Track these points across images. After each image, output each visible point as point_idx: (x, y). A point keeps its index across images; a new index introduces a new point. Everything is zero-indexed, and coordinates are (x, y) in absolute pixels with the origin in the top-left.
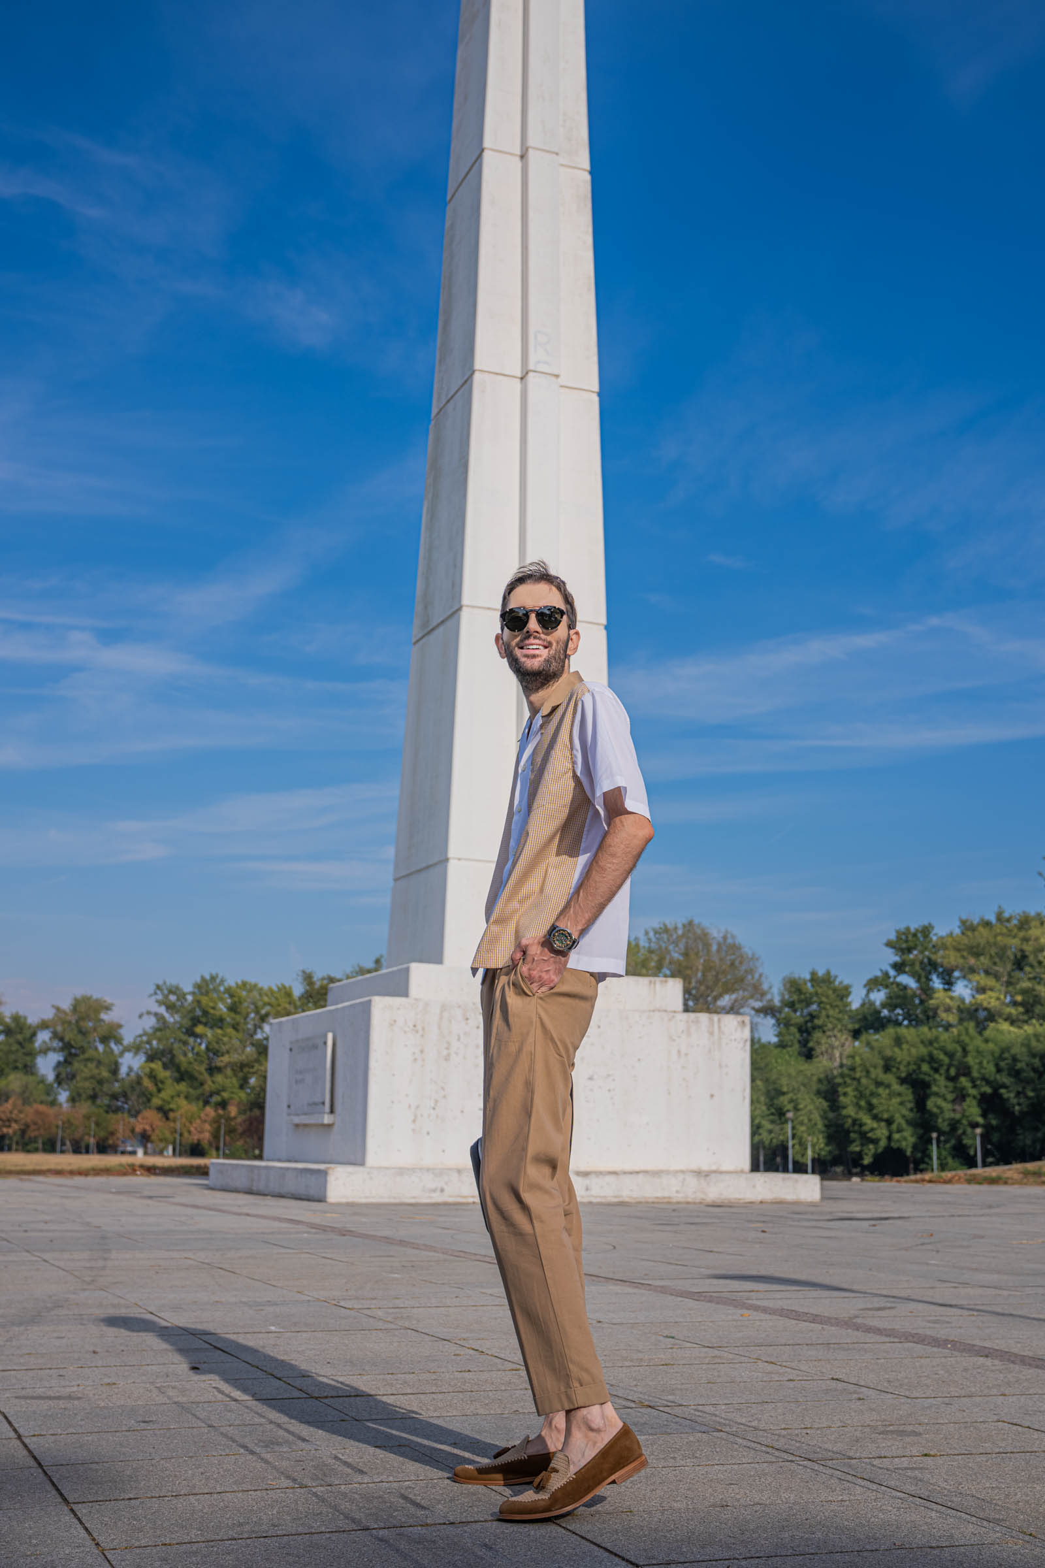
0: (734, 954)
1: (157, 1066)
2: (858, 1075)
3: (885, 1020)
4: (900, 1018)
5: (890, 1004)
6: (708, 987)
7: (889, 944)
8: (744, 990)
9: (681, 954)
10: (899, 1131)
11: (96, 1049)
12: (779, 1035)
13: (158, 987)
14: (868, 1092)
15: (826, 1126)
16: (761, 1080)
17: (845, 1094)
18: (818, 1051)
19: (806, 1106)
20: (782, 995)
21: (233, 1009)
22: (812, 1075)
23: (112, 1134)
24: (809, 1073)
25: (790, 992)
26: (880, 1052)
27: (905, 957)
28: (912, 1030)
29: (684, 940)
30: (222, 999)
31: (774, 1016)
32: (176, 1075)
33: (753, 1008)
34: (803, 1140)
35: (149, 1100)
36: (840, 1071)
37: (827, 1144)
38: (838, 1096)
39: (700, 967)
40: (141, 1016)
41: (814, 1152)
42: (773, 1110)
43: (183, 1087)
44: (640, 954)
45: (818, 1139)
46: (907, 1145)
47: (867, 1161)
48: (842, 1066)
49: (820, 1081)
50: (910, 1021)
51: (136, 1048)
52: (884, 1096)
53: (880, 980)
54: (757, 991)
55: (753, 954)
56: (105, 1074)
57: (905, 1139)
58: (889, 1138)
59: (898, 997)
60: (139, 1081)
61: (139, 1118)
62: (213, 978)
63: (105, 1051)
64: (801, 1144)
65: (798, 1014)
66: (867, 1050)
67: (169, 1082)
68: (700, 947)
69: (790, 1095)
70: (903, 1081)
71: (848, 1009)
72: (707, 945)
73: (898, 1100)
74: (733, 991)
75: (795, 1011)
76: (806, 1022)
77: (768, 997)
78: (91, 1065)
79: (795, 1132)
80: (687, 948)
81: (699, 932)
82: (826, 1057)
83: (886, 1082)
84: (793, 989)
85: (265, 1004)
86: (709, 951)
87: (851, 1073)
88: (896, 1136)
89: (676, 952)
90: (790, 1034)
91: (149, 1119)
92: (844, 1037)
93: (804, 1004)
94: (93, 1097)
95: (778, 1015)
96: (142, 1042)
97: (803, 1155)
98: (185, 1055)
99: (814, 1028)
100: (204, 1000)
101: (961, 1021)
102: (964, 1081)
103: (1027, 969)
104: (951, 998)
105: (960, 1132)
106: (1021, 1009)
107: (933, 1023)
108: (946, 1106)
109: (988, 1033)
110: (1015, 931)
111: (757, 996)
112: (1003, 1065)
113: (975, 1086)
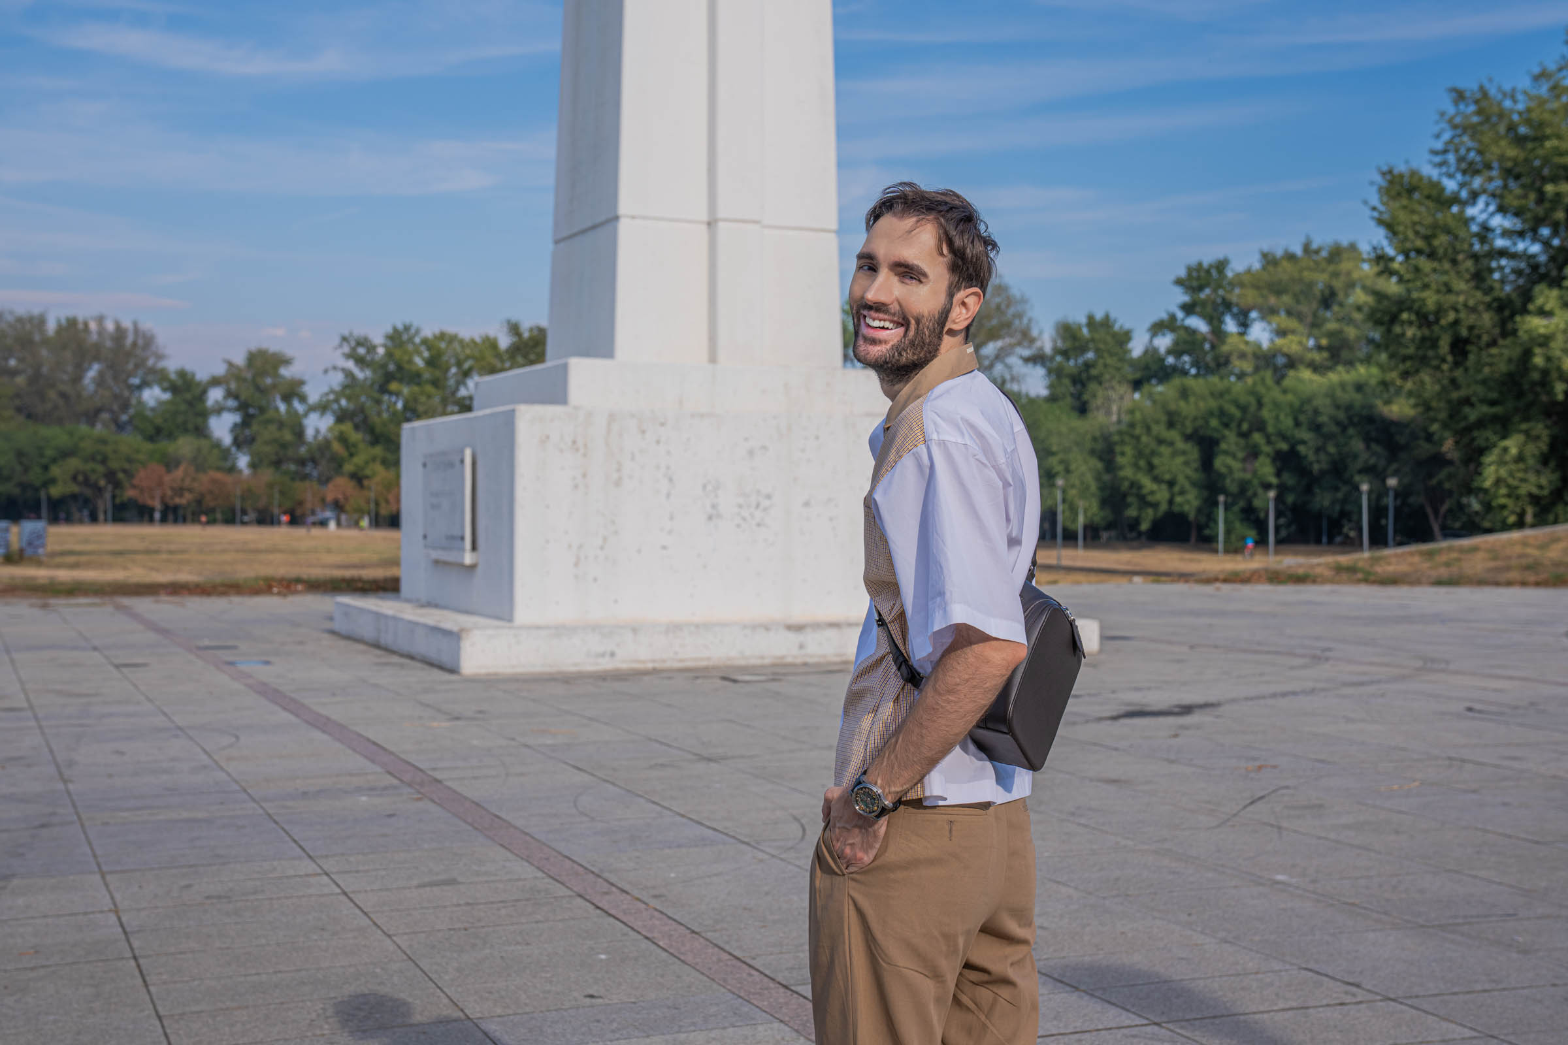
1: (347, 427)
2: (1137, 432)
3: (1169, 370)
4: (1187, 367)
5: (1175, 351)
7: (1179, 282)
8: (1011, 336)
10: (1182, 493)
11: (277, 409)
12: (1051, 387)
13: (344, 339)
14: (1147, 451)
15: (1099, 489)
17: (1123, 454)
18: (1093, 404)
19: (1078, 468)
20: (1055, 341)
21: (431, 363)
22: (1086, 432)
23: (301, 503)
24: (1081, 431)
25: (1064, 339)
26: (1163, 407)
27: (1195, 296)
28: (1201, 381)
30: (419, 354)
31: (1043, 365)
32: (368, 438)
33: (1021, 357)
34: (1074, 505)
35: (340, 466)
36: (1117, 428)
37: (1101, 509)
38: (1115, 456)
40: (326, 371)
41: (1085, 517)
43: (378, 450)
45: (1090, 504)
46: (1190, 509)
47: (1144, 526)
48: (1119, 422)
49: (1094, 439)
50: (1198, 368)
51: (322, 408)
52: (1166, 455)
53: (1166, 323)
54: (1026, 337)
55: (1022, 296)
56: (288, 436)
57: (1188, 502)
58: (1171, 502)
59: (1186, 342)
60: (327, 443)
61: (331, 486)
62: (407, 328)
63: (288, 412)
64: (1071, 509)
65: (1072, 363)
66: (1148, 403)
67: (362, 446)
69: (1060, 456)
70: (1188, 438)
71: (1128, 356)
73: (1182, 459)
74: (998, 337)
75: (1068, 359)
76: (1080, 373)
78: (273, 428)
79: (1064, 496)
82: (1101, 412)
83: (1169, 439)
84: (1066, 335)
85: (468, 358)
87: (1130, 430)
88: (1178, 499)
90: (1062, 386)
91: (340, 486)
92: (1123, 388)
93: (1078, 351)
94: (277, 463)
95: (1048, 364)
96: (328, 401)
97: (1073, 522)
98: (379, 414)
99: (1090, 378)
100: (398, 353)
101: (1257, 369)
102: (1257, 437)
103: (1336, 308)
104: (1247, 343)
105: (1250, 493)
106: (1325, 354)
107: (1223, 371)
108: (1236, 465)
109: (1287, 383)
110: (1324, 265)
111: (1026, 344)
112: (1302, 418)
113: (1269, 442)
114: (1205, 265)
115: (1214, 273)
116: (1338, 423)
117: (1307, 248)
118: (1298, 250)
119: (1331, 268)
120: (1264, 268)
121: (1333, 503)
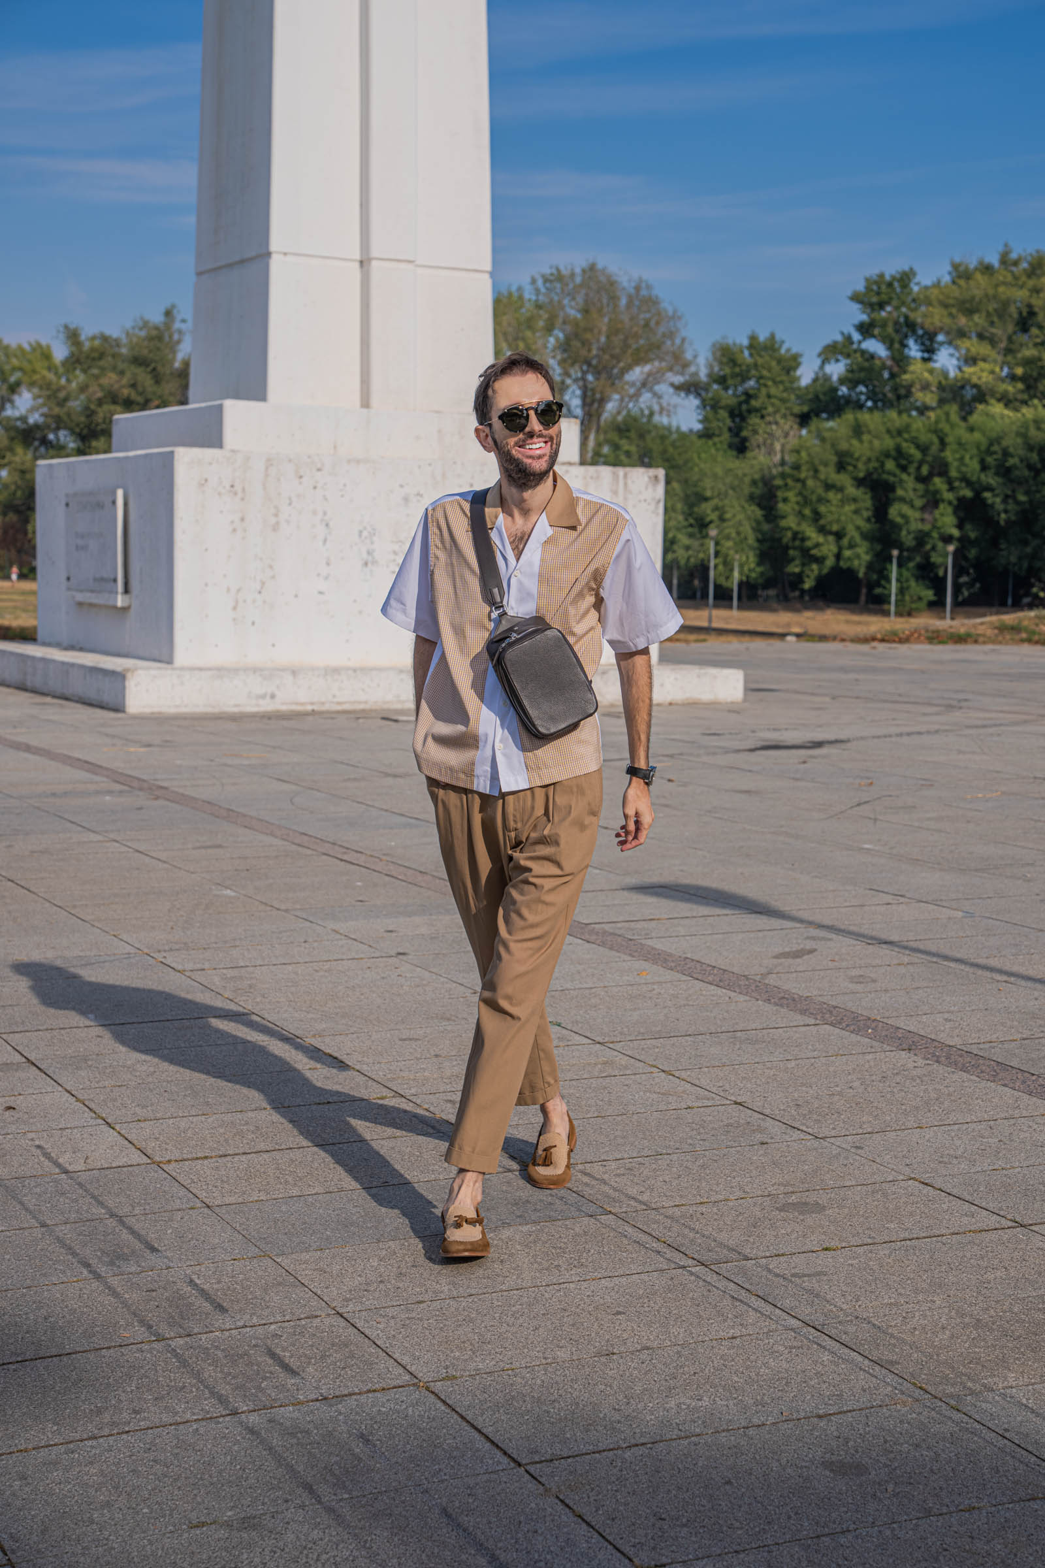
0: (649, 311)
2: (803, 475)
3: (842, 401)
4: (863, 398)
5: (851, 380)
6: (613, 356)
7: (856, 298)
8: (661, 360)
9: (579, 311)
10: (851, 546)
12: (704, 420)
14: (814, 498)
15: (758, 541)
16: (679, 481)
17: (785, 500)
18: (755, 440)
19: (734, 516)
20: (711, 367)
22: (745, 475)
24: (740, 473)
25: (721, 363)
26: (833, 445)
27: (875, 315)
28: (877, 415)
29: (583, 291)
31: (698, 395)
33: (672, 385)
34: (729, 558)
36: (780, 469)
37: (759, 564)
38: (777, 502)
39: (604, 329)
41: (741, 573)
42: (692, 521)
44: (523, 310)
45: (747, 557)
46: (860, 565)
47: (808, 584)
48: (783, 463)
49: (754, 483)
50: (875, 402)
52: (835, 502)
53: (839, 346)
54: (679, 361)
55: (675, 311)
57: (858, 556)
58: (838, 556)
59: (862, 369)
64: (725, 563)
65: (730, 392)
66: (817, 442)
68: (605, 301)
69: (715, 501)
70: (860, 482)
71: (795, 385)
72: (614, 298)
73: (853, 507)
74: (646, 361)
75: (726, 389)
76: (740, 404)
77: (693, 369)
79: (719, 548)
80: (586, 301)
81: (603, 279)
82: (763, 449)
83: (839, 484)
84: (725, 360)
85: (14, 369)
86: (616, 306)
87: (795, 472)
88: (847, 553)
89: (572, 307)
90: (718, 420)
92: (789, 423)
93: (739, 379)
95: (703, 393)
97: (727, 578)
99: (749, 411)
101: (942, 402)
102: (938, 482)
103: (1034, 331)
104: (931, 371)
105: (928, 547)
106: (1020, 386)
107: (905, 404)
108: (913, 514)
109: (974, 418)
110: (1024, 278)
111: (677, 368)
112: (989, 460)
113: (951, 489)
114: (888, 278)
115: (896, 284)
116: (1030, 467)
117: (1004, 261)
118: (994, 260)
119: (1031, 283)
120: (955, 282)
121: (1020, 558)
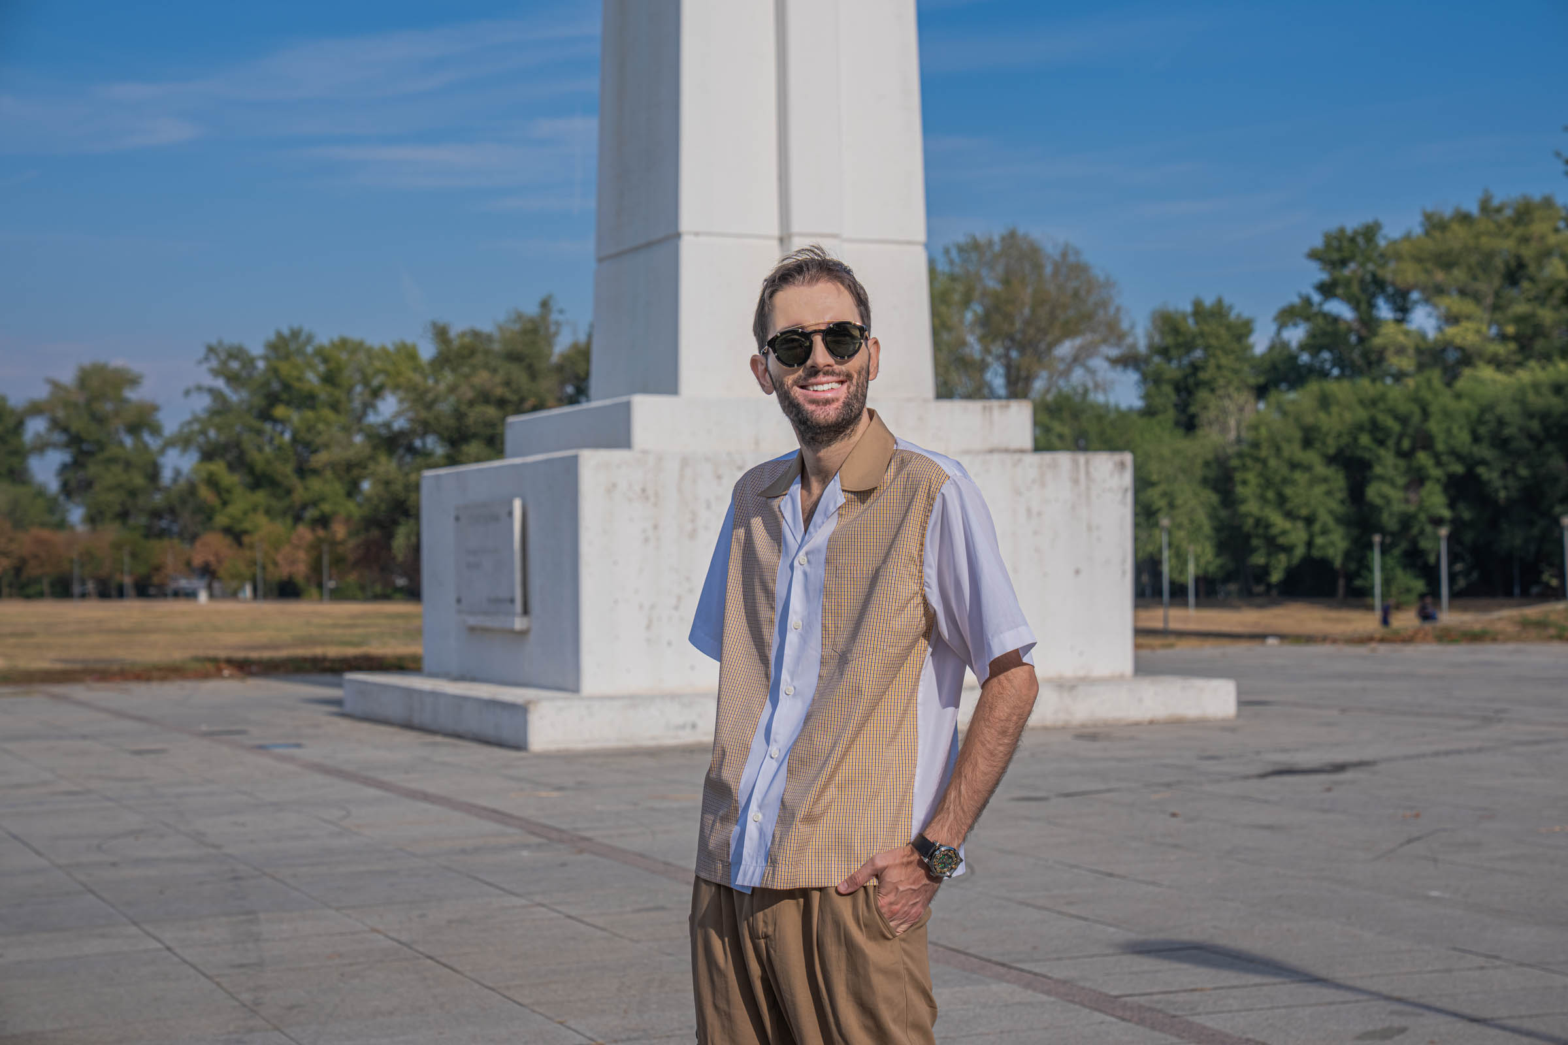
5: (1312, 346)
27: (1336, 274)
59: (1324, 334)
103: (1525, 285)
106: (1513, 346)
109: (1461, 385)
110: (1509, 227)
112: (1482, 430)
113: (1439, 464)
114: (1349, 231)
115: (1361, 241)
116: (1531, 437)
117: (1485, 207)
118: (1473, 208)
119: (1519, 231)
120: (1427, 234)
121: (1527, 541)
